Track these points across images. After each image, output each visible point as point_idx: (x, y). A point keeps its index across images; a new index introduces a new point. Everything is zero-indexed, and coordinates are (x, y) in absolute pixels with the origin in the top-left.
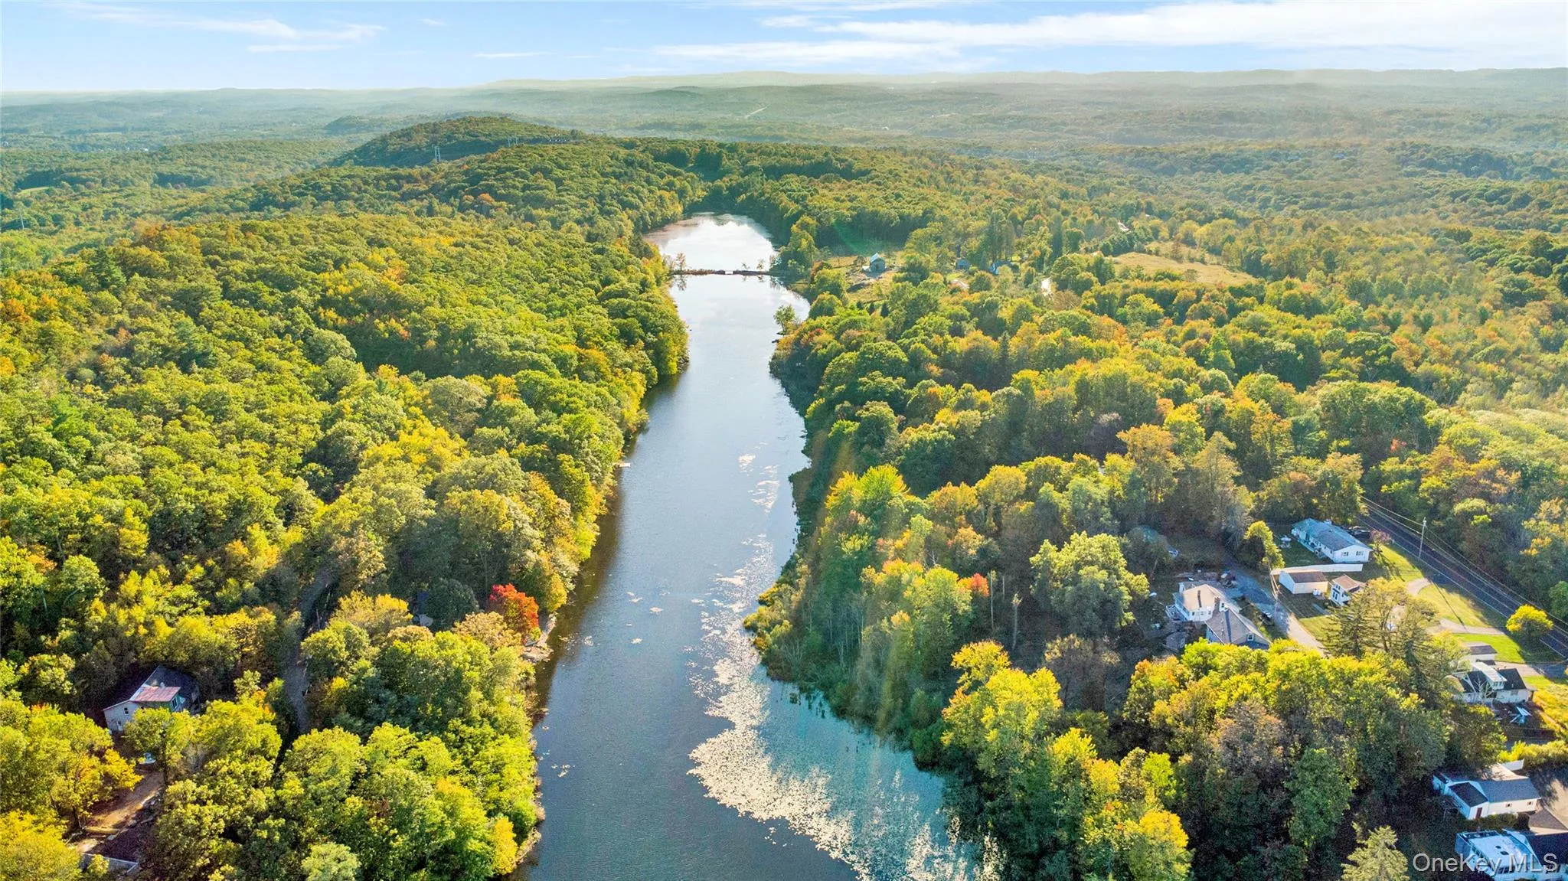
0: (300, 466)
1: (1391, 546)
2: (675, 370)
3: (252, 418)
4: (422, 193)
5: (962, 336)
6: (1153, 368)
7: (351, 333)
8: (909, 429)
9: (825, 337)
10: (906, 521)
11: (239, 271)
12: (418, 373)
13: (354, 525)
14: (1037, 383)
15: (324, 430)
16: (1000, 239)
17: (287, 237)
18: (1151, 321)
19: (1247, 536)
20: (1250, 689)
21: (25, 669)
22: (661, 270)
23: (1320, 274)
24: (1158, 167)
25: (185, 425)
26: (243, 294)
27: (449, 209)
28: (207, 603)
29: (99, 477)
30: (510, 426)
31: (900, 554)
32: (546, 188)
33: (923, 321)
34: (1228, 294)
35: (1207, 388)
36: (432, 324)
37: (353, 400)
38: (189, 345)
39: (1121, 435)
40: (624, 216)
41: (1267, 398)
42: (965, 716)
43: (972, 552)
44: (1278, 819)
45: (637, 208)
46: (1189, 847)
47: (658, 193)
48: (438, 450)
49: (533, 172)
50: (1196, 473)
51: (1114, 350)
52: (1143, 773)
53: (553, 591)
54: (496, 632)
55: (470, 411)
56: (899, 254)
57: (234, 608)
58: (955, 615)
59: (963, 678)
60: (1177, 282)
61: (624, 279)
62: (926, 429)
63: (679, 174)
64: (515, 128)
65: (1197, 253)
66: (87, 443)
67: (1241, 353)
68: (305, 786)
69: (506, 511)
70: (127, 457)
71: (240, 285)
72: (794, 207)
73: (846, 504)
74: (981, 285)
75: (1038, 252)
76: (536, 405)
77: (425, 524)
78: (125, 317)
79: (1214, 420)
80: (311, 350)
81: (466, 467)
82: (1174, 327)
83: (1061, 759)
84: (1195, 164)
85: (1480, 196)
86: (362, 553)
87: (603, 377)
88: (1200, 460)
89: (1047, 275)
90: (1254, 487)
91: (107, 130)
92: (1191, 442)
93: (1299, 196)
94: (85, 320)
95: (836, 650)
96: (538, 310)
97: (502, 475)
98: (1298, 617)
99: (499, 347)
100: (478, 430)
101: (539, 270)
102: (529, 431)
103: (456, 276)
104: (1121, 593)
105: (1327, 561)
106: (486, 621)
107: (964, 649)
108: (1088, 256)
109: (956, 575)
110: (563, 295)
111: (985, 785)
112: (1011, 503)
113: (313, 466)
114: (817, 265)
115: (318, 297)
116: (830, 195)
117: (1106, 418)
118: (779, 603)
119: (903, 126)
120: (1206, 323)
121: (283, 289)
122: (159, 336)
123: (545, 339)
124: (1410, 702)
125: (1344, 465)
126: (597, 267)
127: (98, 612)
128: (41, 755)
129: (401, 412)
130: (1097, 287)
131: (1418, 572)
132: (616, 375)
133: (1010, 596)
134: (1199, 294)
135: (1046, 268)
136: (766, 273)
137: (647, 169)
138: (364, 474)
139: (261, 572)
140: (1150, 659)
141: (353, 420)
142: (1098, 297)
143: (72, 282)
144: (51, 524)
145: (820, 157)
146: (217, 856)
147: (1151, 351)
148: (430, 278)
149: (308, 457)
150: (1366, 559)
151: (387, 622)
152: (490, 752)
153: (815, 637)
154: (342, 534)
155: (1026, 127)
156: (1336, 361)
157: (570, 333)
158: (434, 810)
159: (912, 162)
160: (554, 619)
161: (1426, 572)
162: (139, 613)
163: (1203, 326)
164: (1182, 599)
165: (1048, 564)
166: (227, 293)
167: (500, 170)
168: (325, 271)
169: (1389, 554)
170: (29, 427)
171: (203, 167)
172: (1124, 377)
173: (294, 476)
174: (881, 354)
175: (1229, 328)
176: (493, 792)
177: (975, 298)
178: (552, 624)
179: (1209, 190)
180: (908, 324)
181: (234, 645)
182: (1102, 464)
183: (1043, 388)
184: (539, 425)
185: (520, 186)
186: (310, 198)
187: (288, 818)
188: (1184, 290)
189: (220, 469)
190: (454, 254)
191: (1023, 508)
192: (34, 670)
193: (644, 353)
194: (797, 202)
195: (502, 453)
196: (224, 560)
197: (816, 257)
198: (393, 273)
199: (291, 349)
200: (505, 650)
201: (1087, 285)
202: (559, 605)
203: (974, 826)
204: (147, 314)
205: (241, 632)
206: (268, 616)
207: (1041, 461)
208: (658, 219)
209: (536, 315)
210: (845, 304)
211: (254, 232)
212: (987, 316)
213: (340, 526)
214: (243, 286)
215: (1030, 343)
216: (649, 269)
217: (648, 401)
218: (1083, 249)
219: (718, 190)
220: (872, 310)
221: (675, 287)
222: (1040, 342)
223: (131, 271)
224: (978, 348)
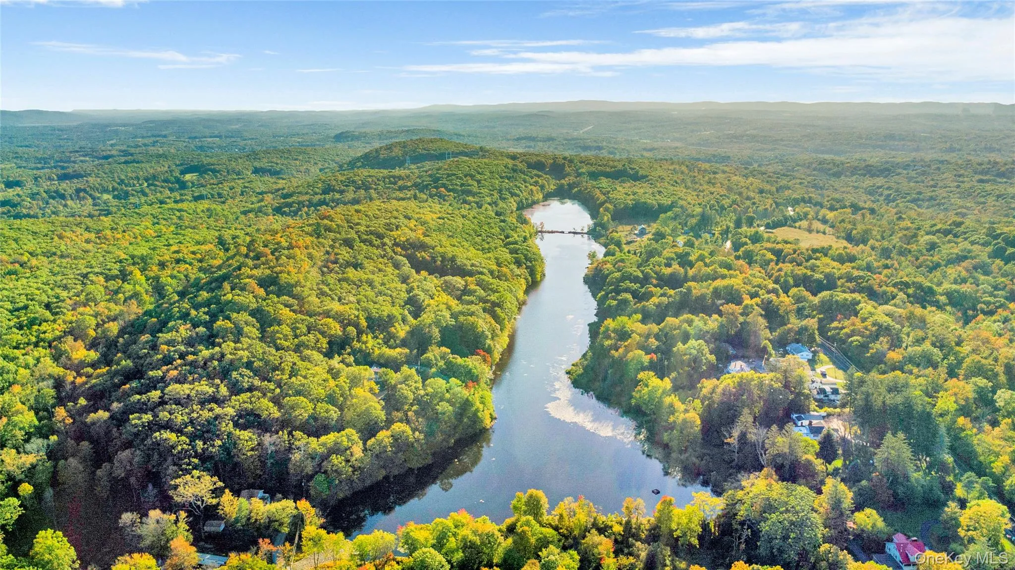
0: (404, 306)
1: (824, 354)
2: (539, 279)
3: (383, 288)
4: (409, 187)
5: (670, 267)
6: (749, 283)
7: (407, 257)
8: (639, 304)
9: (609, 266)
10: (630, 336)
11: (362, 231)
12: (437, 275)
13: (429, 325)
14: (695, 288)
15: (408, 294)
18: (765, 263)
19: (762, 346)
21: (341, 358)
22: (532, 231)
24: (831, 172)
25: (363, 289)
27: (425, 197)
28: (387, 345)
29: (347, 304)
30: (475, 296)
32: (472, 185)
33: (653, 260)
35: (769, 292)
36: (439, 255)
37: (416, 284)
38: (355, 261)
39: (722, 308)
40: (512, 200)
41: (795, 297)
43: (653, 347)
45: (519, 196)
47: (531, 187)
48: (450, 304)
49: (466, 176)
53: (495, 356)
55: (459, 290)
56: (654, 226)
57: (395, 347)
58: (641, 364)
59: (640, 382)
60: (789, 245)
61: (516, 236)
63: (542, 176)
64: (449, 146)
65: (823, 228)
67: (797, 279)
68: (433, 390)
69: (479, 325)
71: (364, 237)
72: (602, 198)
73: (606, 330)
74: (690, 244)
75: (725, 227)
76: (484, 289)
77: (453, 326)
79: (765, 305)
80: (395, 264)
81: (462, 309)
82: (774, 267)
83: (667, 403)
84: (854, 171)
87: (508, 280)
88: (750, 319)
89: (729, 239)
90: (772, 330)
92: (750, 311)
93: (908, 194)
96: (478, 250)
97: (476, 313)
99: (465, 265)
100: (463, 297)
101: (476, 230)
102: (482, 299)
103: (443, 233)
104: (704, 360)
107: (642, 374)
108: (755, 229)
109: (645, 354)
110: (488, 243)
111: (643, 415)
112: (672, 331)
113: (409, 306)
114: (611, 230)
115: (393, 242)
116: (623, 191)
117: (719, 301)
118: (579, 365)
119: (679, 140)
120: (791, 265)
121: (380, 239)
122: (344, 257)
123: (484, 262)
125: (812, 323)
126: (503, 230)
127: (355, 343)
129: (434, 289)
130: (748, 246)
131: (831, 363)
132: (514, 279)
133: (664, 361)
134: (796, 251)
135: (729, 235)
136: (586, 233)
137: (524, 173)
138: (428, 309)
139: (401, 338)
140: (707, 380)
141: (418, 291)
142: (744, 252)
144: (339, 317)
145: (620, 167)
147: (749, 276)
148: (434, 234)
149: (406, 303)
150: (810, 357)
151: (445, 355)
153: (591, 374)
155: (758, 142)
157: (494, 260)
159: (674, 169)
160: (495, 365)
161: (834, 363)
162: (368, 346)
164: (729, 365)
165: (678, 350)
166: (361, 241)
167: (449, 175)
168: (393, 231)
169: (822, 357)
173: (403, 309)
174: (631, 274)
175: (799, 268)
177: (683, 250)
178: (494, 367)
179: (856, 188)
180: (647, 261)
181: (399, 357)
182: (710, 318)
183: (697, 290)
184: (486, 297)
185: (459, 184)
186: (352, 188)
191: (675, 332)
193: (525, 271)
194: (604, 194)
195: (474, 305)
196: (389, 333)
197: (611, 225)
198: (419, 232)
199: (387, 263)
201: (744, 245)
202: (497, 361)
203: (639, 427)
204: (337, 248)
205: (400, 354)
206: (407, 350)
207: (686, 316)
208: (530, 202)
209: (478, 252)
210: (621, 250)
212: (684, 259)
213: (424, 325)
214: (366, 237)
215: (700, 271)
216: (526, 230)
217: (527, 292)
218: (755, 225)
219: (562, 185)
220: (635, 254)
221: (538, 239)
222: (703, 270)
223: (325, 230)
224: (675, 272)
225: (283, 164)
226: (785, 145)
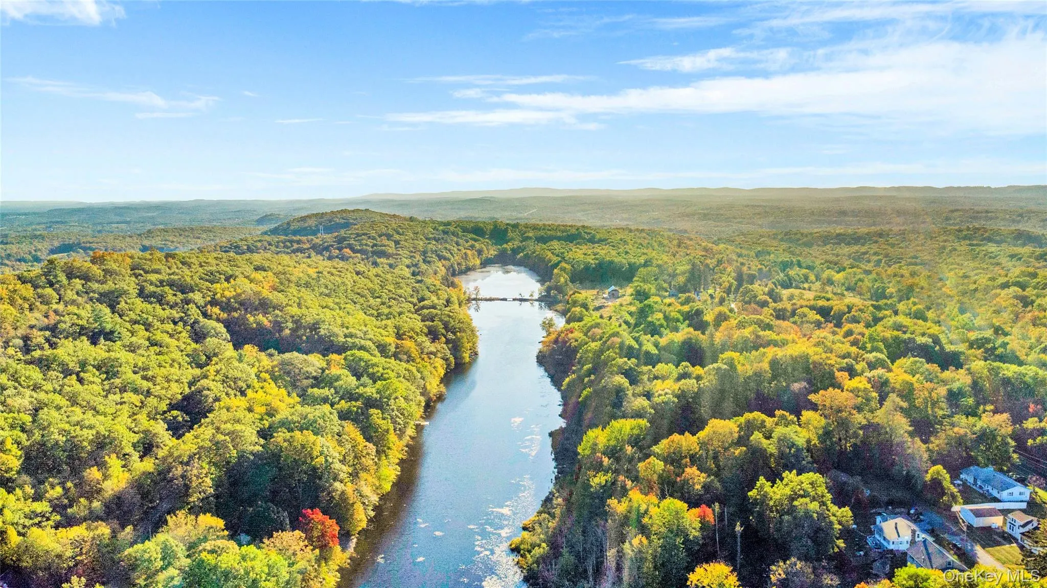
0: (164, 413)
1: (1044, 488)
2: (467, 360)
3: (136, 378)
4: (305, 249)
5: (678, 332)
6: (829, 351)
9: (577, 335)
11: (154, 280)
12: (272, 351)
13: (191, 457)
14: (739, 361)
15: (190, 387)
16: (700, 277)
17: (197, 263)
18: (816, 325)
19: (928, 477)
22: (462, 297)
24: (801, 242)
25: (80, 380)
26: (153, 295)
28: (58, 518)
30: (335, 388)
32: (388, 245)
34: (871, 308)
35: (872, 366)
36: (289, 319)
37: (218, 367)
38: (101, 325)
39: (811, 397)
40: (440, 264)
41: (920, 374)
43: (698, 487)
45: (449, 260)
47: (464, 251)
48: (276, 404)
49: (380, 236)
50: (877, 427)
51: (793, 341)
53: (355, 516)
54: (298, 548)
55: (307, 378)
56: (629, 286)
57: (77, 523)
58: (686, 541)
60: (830, 302)
61: (434, 298)
63: (480, 241)
65: (838, 289)
67: (891, 345)
69: (319, 449)
70: (25, 401)
71: (152, 288)
72: (555, 259)
73: (593, 449)
75: (727, 285)
76: (357, 374)
77: (252, 458)
79: (881, 389)
80: (196, 334)
81: (294, 415)
82: (835, 329)
84: (826, 239)
85: (1030, 257)
86: (194, 478)
87: (413, 361)
88: (880, 416)
89: (734, 299)
90: (924, 439)
91: (118, 223)
92: (868, 404)
94: (28, 307)
95: (585, 571)
96: (371, 315)
97: (320, 421)
98: (984, 547)
99: (335, 335)
100: (310, 391)
101: (375, 291)
102: (349, 392)
103: (313, 290)
104: (831, 523)
105: (996, 500)
106: (291, 538)
107: (698, 569)
108: (763, 288)
109: (686, 505)
110: (390, 307)
112: (727, 449)
113: (175, 413)
114: (571, 292)
115: (209, 299)
116: (581, 252)
117: (796, 386)
118: (538, 529)
119: (629, 219)
121: (183, 292)
122: (79, 317)
123: (372, 332)
125: (998, 423)
126: (417, 292)
129: (253, 376)
130: (773, 305)
132: (423, 359)
133: (732, 525)
134: (849, 308)
135: (734, 294)
136: (536, 300)
137: (457, 236)
138: (212, 419)
139: (110, 493)
140: (866, 582)
141: (213, 380)
142: (774, 310)
143: (26, 282)
145: (574, 231)
147: (823, 341)
148: (293, 290)
149: (173, 407)
150: (1028, 499)
151: (204, 537)
153: (567, 558)
154: (181, 463)
157: (391, 330)
159: (635, 235)
160: (355, 540)
163: (859, 328)
164: (881, 531)
165: (764, 497)
166: (141, 293)
167: (358, 235)
168: (217, 283)
169: (1044, 495)
171: (173, 242)
172: (807, 357)
173: (157, 420)
175: (879, 327)
177: (686, 308)
178: (353, 545)
179: (838, 255)
181: (69, 554)
182: (798, 419)
183: (743, 365)
184: (358, 388)
185: (371, 244)
188: (838, 306)
189: (98, 412)
190: (315, 277)
191: (737, 452)
193: (445, 346)
194: (558, 256)
195: (325, 406)
196: (81, 483)
197: (570, 289)
198: (267, 285)
199: (180, 333)
201: (765, 303)
202: (360, 529)
204: (77, 305)
205: (77, 544)
206: (105, 530)
207: (749, 416)
208: (463, 267)
209: (367, 318)
210: (591, 315)
211: (174, 258)
212: (696, 319)
213: (180, 456)
214: (154, 290)
215: (730, 336)
216: (453, 295)
217: (446, 380)
219: (505, 250)
221: (472, 309)
222: (737, 335)
223: (70, 276)
224: (690, 339)
225: (179, 243)
226: (739, 223)
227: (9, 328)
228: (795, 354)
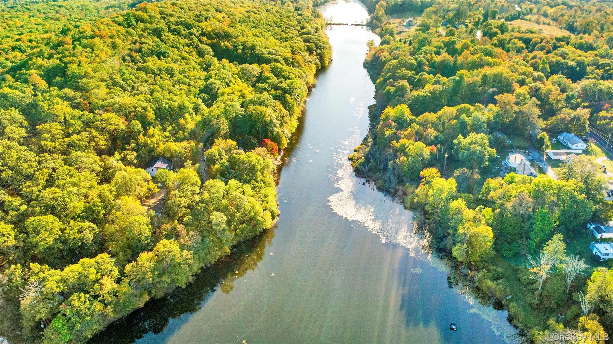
0: (199, 94)
1: (596, 144)
2: (327, 64)
3: (182, 77)
5: (439, 55)
6: (515, 71)
7: (212, 46)
8: (414, 91)
9: (386, 53)
10: (409, 125)
11: (173, 21)
12: (236, 63)
13: (219, 116)
14: (466, 75)
15: (206, 82)
16: (462, 13)
17: (187, 8)
18: (519, 51)
19: (538, 137)
20: (525, 189)
21: (122, 155)
22: (323, 23)
23: (597, 33)
25: (161, 78)
26: (175, 30)
28: (174, 138)
29: (138, 95)
30: (268, 83)
31: (406, 137)
33: (424, 48)
34: (554, 40)
35: (535, 80)
36: (240, 44)
37: (215, 72)
38: (160, 49)
39: (496, 97)
41: (559, 85)
42: (423, 193)
43: (432, 137)
44: (527, 233)
46: (493, 238)
48: (244, 91)
50: (523, 113)
51: (500, 63)
52: (482, 214)
53: (283, 142)
54: (265, 154)
55: (254, 77)
56: (419, 18)
57: (182, 140)
58: (423, 159)
59: (423, 180)
60: (534, 35)
61: (309, 27)
62: (421, 92)
65: (547, 20)
66: (132, 83)
67: (554, 66)
68: (210, 195)
69: (268, 114)
70: (145, 88)
71: (173, 27)
73: (387, 118)
74: (451, 34)
75: (477, 20)
76: (277, 75)
77: (241, 116)
78: (137, 38)
79: (535, 93)
80: (199, 52)
81: (254, 98)
82: (528, 54)
83: (454, 208)
86: (221, 125)
87: (301, 66)
88: (525, 108)
89: (479, 29)
90: (545, 119)
92: (524, 100)
94: (125, 39)
95: (380, 168)
96: (277, 39)
97: (266, 101)
98: (552, 167)
99: (263, 53)
100: (257, 84)
101: (278, 22)
102: (275, 85)
103: (247, 24)
104: (485, 155)
105: (569, 148)
106: (261, 150)
107: (425, 170)
108: (498, 21)
109: (425, 145)
110: (286, 33)
111: (427, 216)
112: (449, 120)
113: (203, 94)
114: (385, 23)
115: (200, 32)
117: (491, 90)
118: (361, 151)
120: (542, 53)
121: (188, 28)
122: (150, 46)
123: (281, 50)
124: (581, 197)
125: (584, 113)
126: (299, 22)
127: (142, 139)
128: (133, 180)
129: (231, 76)
130: (500, 35)
131: (604, 154)
132: (305, 65)
133: (444, 154)
134: (542, 40)
135: (480, 26)
136: (364, 25)
138: (220, 98)
139: (190, 129)
140: (492, 178)
141: (215, 79)
142: (498, 40)
143: (119, 24)
144: (125, 109)
146: (185, 213)
147: (515, 64)
148: (239, 25)
149: (202, 91)
150: (584, 149)
151: (230, 149)
152: (263, 192)
153: (372, 163)
154: (215, 118)
156: (593, 71)
157: (289, 48)
158: (248, 207)
161: (607, 155)
162: (154, 140)
163: (539, 54)
164: (509, 159)
165: (459, 143)
166: (170, 30)
168: (202, 22)
169: (594, 147)
170: (114, 77)
172: (502, 74)
173: (197, 98)
174: (407, 61)
175: (550, 55)
176: (265, 204)
177: (447, 39)
178: (282, 153)
180: (419, 49)
181: (184, 152)
182: (486, 108)
183: (468, 77)
184: (278, 83)
187: (206, 204)
188: (536, 38)
189: (174, 94)
190: (247, 15)
191: (453, 123)
192: (125, 155)
193: (316, 57)
195: (266, 93)
196: (178, 125)
197: (385, 19)
198: (226, 23)
199: (192, 52)
200: (268, 160)
201: (495, 34)
202: (284, 147)
203: (422, 228)
204: (145, 37)
205: (185, 148)
206: (193, 144)
207: (463, 105)
208: (323, 1)
209: (276, 41)
210: (395, 39)
211: (176, 6)
212: (451, 47)
213: (214, 115)
214: (175, 27)
215: (466, 59)
216: (318, 22)
217: (317, 75)
218: (497, 18)
220: (405, 43)
221: (328, 30)
222: (470, 58)
223: (137, 21)
224: (445, 60)
227: (122, 50)
228: (496, 73)
